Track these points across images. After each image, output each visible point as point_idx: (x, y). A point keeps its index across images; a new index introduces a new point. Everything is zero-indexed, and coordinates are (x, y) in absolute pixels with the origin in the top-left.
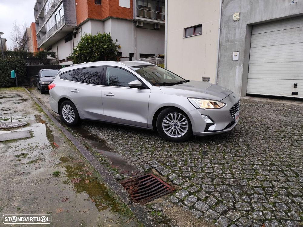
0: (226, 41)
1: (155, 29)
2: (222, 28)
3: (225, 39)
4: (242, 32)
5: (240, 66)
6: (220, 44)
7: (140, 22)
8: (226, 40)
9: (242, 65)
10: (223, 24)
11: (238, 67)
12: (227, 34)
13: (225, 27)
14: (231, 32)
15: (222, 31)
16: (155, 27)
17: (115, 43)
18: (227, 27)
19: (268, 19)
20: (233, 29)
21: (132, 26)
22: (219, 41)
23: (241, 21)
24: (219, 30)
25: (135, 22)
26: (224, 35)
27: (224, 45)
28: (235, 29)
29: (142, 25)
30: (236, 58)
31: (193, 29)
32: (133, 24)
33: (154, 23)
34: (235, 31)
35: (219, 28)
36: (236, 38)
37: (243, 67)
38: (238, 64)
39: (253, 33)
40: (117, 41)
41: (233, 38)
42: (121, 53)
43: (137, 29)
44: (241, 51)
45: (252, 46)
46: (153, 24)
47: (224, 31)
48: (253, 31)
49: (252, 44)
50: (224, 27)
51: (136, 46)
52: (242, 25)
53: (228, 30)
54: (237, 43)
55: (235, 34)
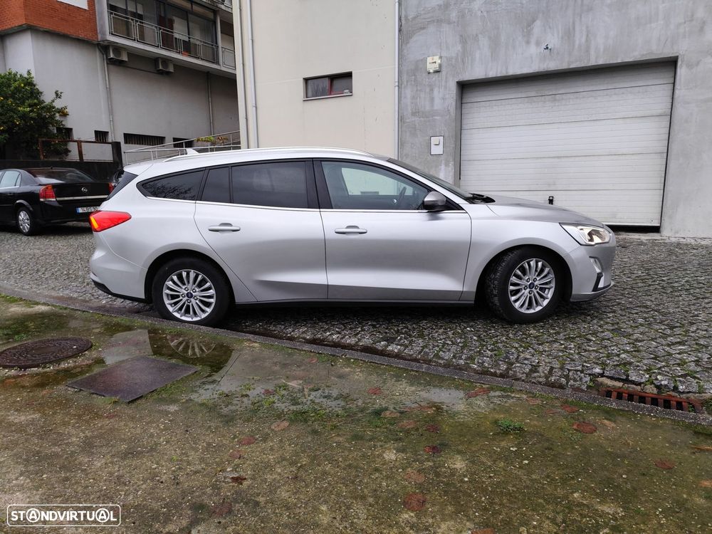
0: (413, 114)
1: (161, 73)
2: (403, 86)
3: (409, 108)
4: (447, 96)
5: (447, 165)
6: (401, 119)
7: (118, 49)
8: (414, 110)
9: (451, 164)
10: (405, 77)
11: (443, 167)
12: (413, 98)
13: (409, 83)
14: (422, 95)
15: (403, 92)
16: (161, 68)
17: (53, 101)
18: (413, 83)
19: (499, 75)
20: (428, 90)
21: (96, 59)
22: (397, 113)
23: (444, 73)
24: (397, 88)
25: (104, 48)
26: (408, 101)
27: (408, 121)
28: (432, 90)
29: (125, 58)
30: (437, 150)
31: (327, 82)
32: (98, 53)
33: (158, 56)
34: (433, 93)
35: (397, 84)
36: (436, 108)
37: (453, 167)
38: (443, 162)
39: (464, 101)
40: (58, 95)
41: (428, 108)
42: (70, 130)
43: (111, 67)
44: (447, 135)
45: (464, 127)
46: (155, 60)
47: (408, 93)
48: (465, 96)
49: (464, 122)
50: (405, 83)
51: (111, 112)
52: (446, 82)
53: (417, 90)
54: (436, 118)
55: (432, 100)
